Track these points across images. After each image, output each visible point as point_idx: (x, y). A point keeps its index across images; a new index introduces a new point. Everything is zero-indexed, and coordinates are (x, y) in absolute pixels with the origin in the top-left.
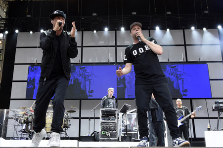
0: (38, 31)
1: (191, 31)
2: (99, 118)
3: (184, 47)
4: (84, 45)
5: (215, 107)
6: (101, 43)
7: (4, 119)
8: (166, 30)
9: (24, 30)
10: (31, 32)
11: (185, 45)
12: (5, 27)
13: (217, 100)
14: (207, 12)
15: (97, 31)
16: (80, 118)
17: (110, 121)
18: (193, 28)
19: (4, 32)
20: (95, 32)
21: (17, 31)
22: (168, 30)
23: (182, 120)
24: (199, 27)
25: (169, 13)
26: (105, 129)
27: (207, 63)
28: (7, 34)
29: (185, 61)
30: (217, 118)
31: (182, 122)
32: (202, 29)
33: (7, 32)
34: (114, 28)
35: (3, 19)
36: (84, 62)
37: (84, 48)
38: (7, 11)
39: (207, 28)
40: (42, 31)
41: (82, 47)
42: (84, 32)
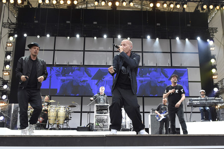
0: (44, 36)
1: (176, 40)
2: (94, 112)
3: (170, 54)
4: (86, 50)
5: (189, 103)
6: (101, 48)
7: (12, 112)
8: (155, 39)
9: (32, 34)
10: (38, 37)
11: (171, 53)
12: (14, 31)
13: (190, 98)
14: (189, 25)
15: (97, 37)
16: (81, 112)
17: (103, 114)
18: (178, 39)
19: (14, 35)
20: (95, 38)
21: (25, 35)
22: (157, 39)
23: (165, 114)
24: (183, 38)
25: (159, 24)
26: (99, 121)
27: (187, 68)
28: (17, 38)
29: (170, 66)
30: (190, 112)
31: (165, 116)
32: (185, 40)
33: (16, 36)
34: (112, 36)
35: (13, 24)
36: (85, 64)
37: (85, 52)
38: (17, 17)
39: (189, 39)
40: (48, 36)
41: (84, 51)
42: (86, 38)
